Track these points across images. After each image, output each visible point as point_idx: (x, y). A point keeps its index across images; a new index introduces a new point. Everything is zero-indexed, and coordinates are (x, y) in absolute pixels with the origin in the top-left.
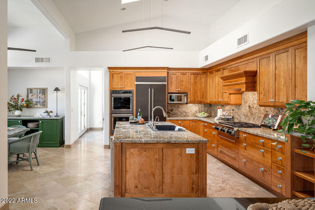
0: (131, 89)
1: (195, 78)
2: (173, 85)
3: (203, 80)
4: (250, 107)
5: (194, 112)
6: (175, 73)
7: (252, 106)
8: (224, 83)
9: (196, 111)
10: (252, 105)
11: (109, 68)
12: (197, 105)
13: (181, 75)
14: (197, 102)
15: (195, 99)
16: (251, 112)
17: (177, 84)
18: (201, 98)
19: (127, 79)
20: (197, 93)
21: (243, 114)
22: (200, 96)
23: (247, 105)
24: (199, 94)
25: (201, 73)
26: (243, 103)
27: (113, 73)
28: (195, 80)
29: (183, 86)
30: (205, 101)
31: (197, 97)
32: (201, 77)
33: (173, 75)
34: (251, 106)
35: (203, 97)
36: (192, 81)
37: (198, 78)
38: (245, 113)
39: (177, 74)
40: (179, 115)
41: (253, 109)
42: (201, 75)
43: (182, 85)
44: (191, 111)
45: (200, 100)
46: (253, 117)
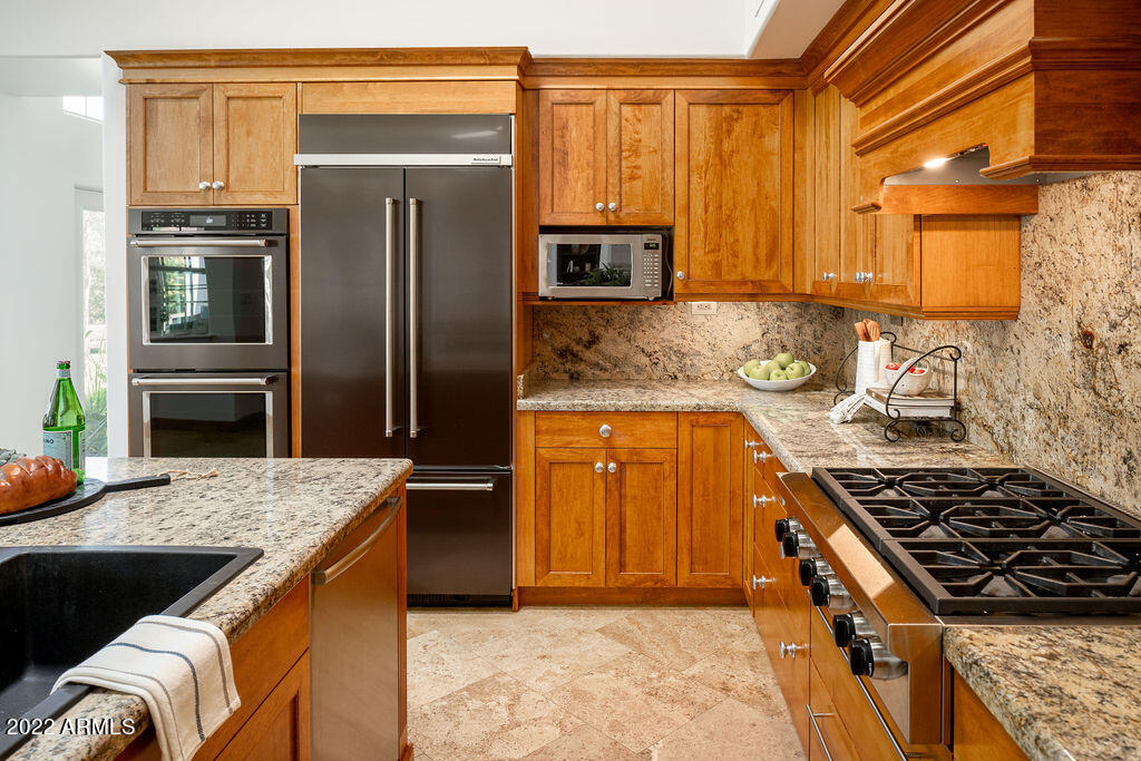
0: (271, 200)
1: (718, 128)
2: (572, 174)
3: (773, 141)
4: (1087, 337)
5: (730, 352)
6: (582, 97)
7: (1114, 338)
8: (866, 120)
9: (746, 348)
10: (1113, 326)
11: (121, 57)
12: (752, 306)
13: (627, 110)
14: (730, 289)
15: (717, 265)
16: (1100, 386)
17: (595, 170)
18: (757, 260)
19: (249, 133)
20: (733, 229)
21: (1030, 398)
22: (756, 246)
23: (1065, 318)
24: (745, 233)
25: (761, 95)
26: (1029, 302)
27: (149, 91)
28: (719, 142)
29: (638, 183)
30: (787, 280)
31: (735, 255)
32: (763, 122)
33: (572, 109)
34: (1102, 332)
35: (771, 257)
36: (701, 145)
37: (742, 128)
38: (1047, 394)
39: (600, 100)
40: (639, 369)
41: (1117, 364)
42: (761, 108)
43: (632, 178)
44: (713, 347)
45: (751, 275)
46: (1118, 448)
